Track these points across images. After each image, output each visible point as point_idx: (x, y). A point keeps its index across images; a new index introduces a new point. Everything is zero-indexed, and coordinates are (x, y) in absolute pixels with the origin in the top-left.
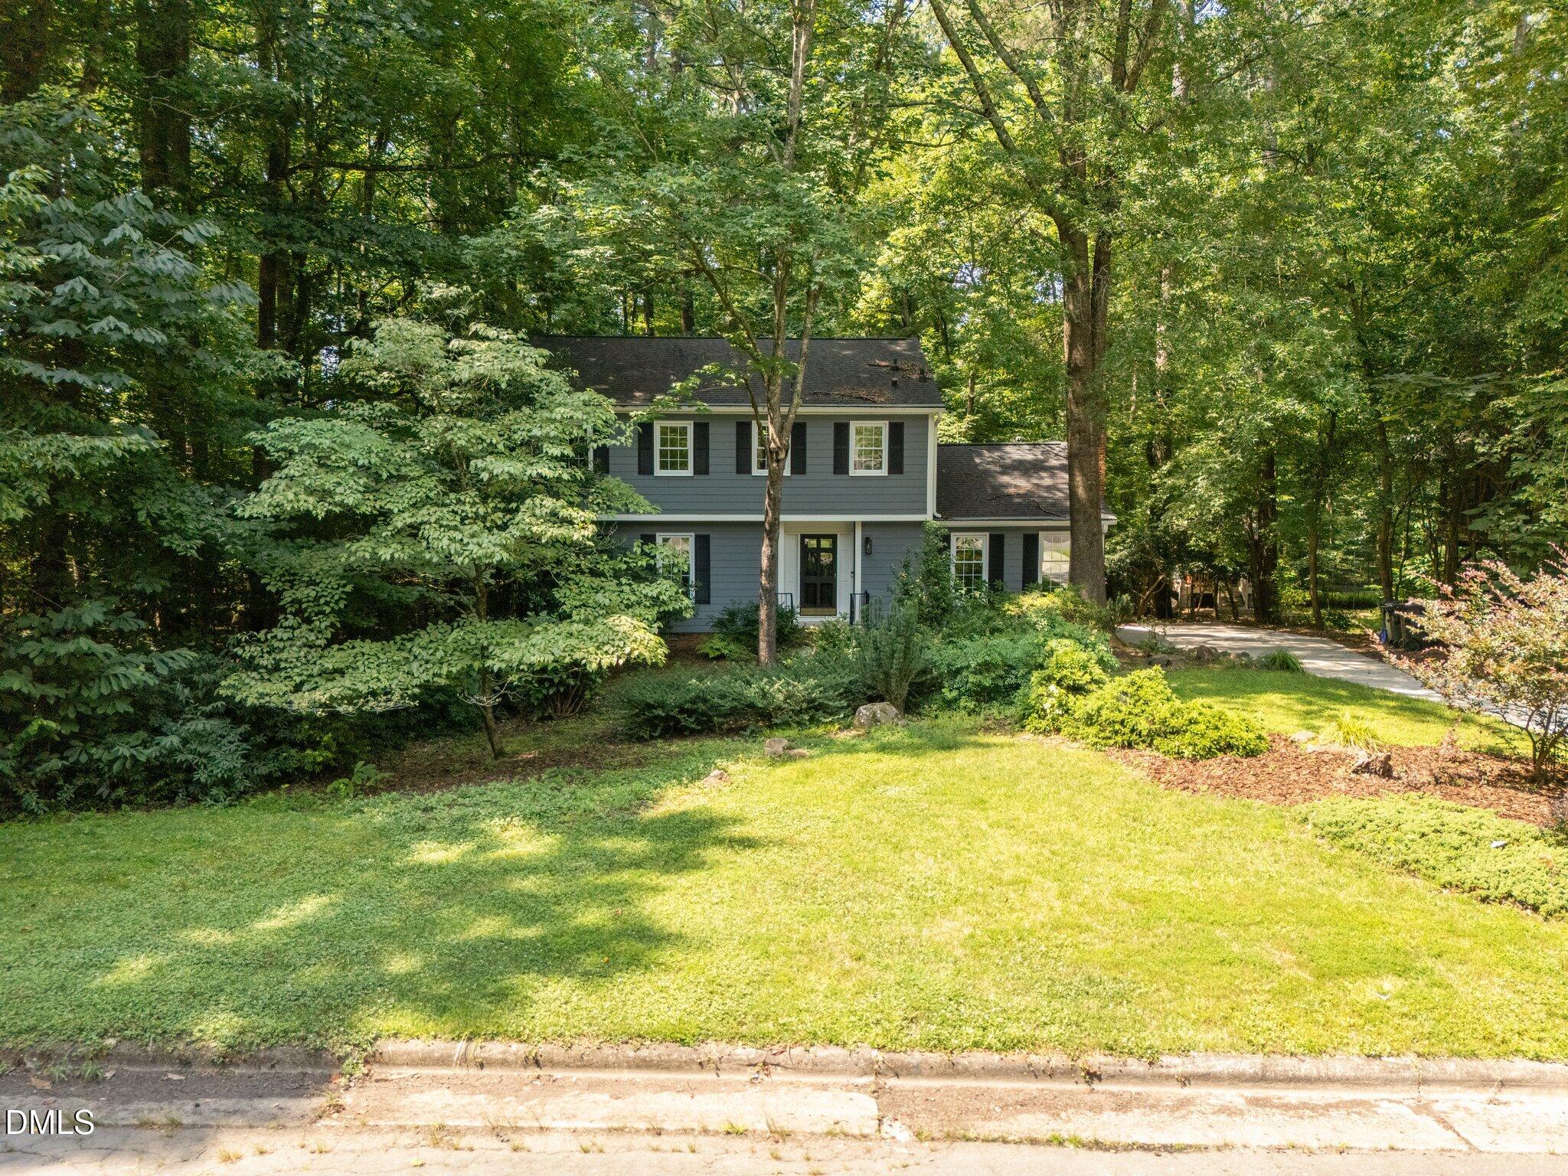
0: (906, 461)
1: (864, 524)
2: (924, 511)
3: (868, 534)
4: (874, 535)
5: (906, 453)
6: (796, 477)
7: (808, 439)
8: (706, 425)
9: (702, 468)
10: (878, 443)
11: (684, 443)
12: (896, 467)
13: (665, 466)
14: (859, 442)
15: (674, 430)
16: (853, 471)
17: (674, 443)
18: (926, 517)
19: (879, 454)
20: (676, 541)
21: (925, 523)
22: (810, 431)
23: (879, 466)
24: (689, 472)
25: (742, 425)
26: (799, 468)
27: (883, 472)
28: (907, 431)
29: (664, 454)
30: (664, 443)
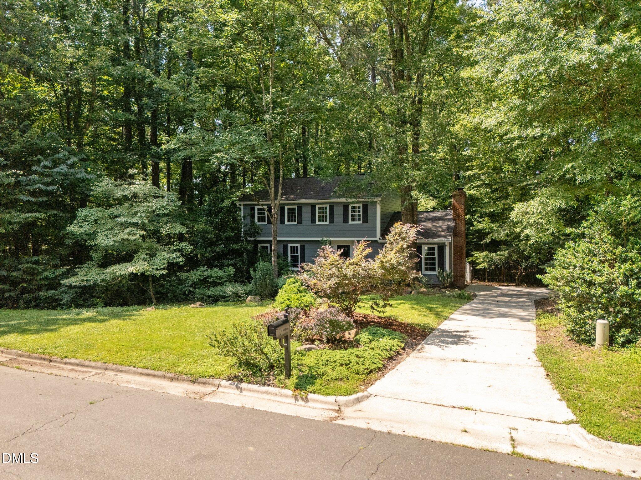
0: (369, 218)
1: (357, 241)
2: (375, 237)
5: (369, 215)
6: (330, 224)
7: (335, 211)
8: (301, 207)
9: (300, 222)
10: (359, 212)
11: (295, 213)
12: (365, 220)
13: (289, 221)
14: (352, 211)
15: (292, 209)
16: (350, 222)
17: (292, 213)
18: (377, 239)
19: (359, 216)
20: (294, 247)
21: (376, 241)
22: (336, 208)
23: (359, 220)
24: (296, 223)
25: (313, 207)
26: (332, 221)
27: (361, 222)
28: (370, 207)
29: (288, 217)
30: (288, 213)
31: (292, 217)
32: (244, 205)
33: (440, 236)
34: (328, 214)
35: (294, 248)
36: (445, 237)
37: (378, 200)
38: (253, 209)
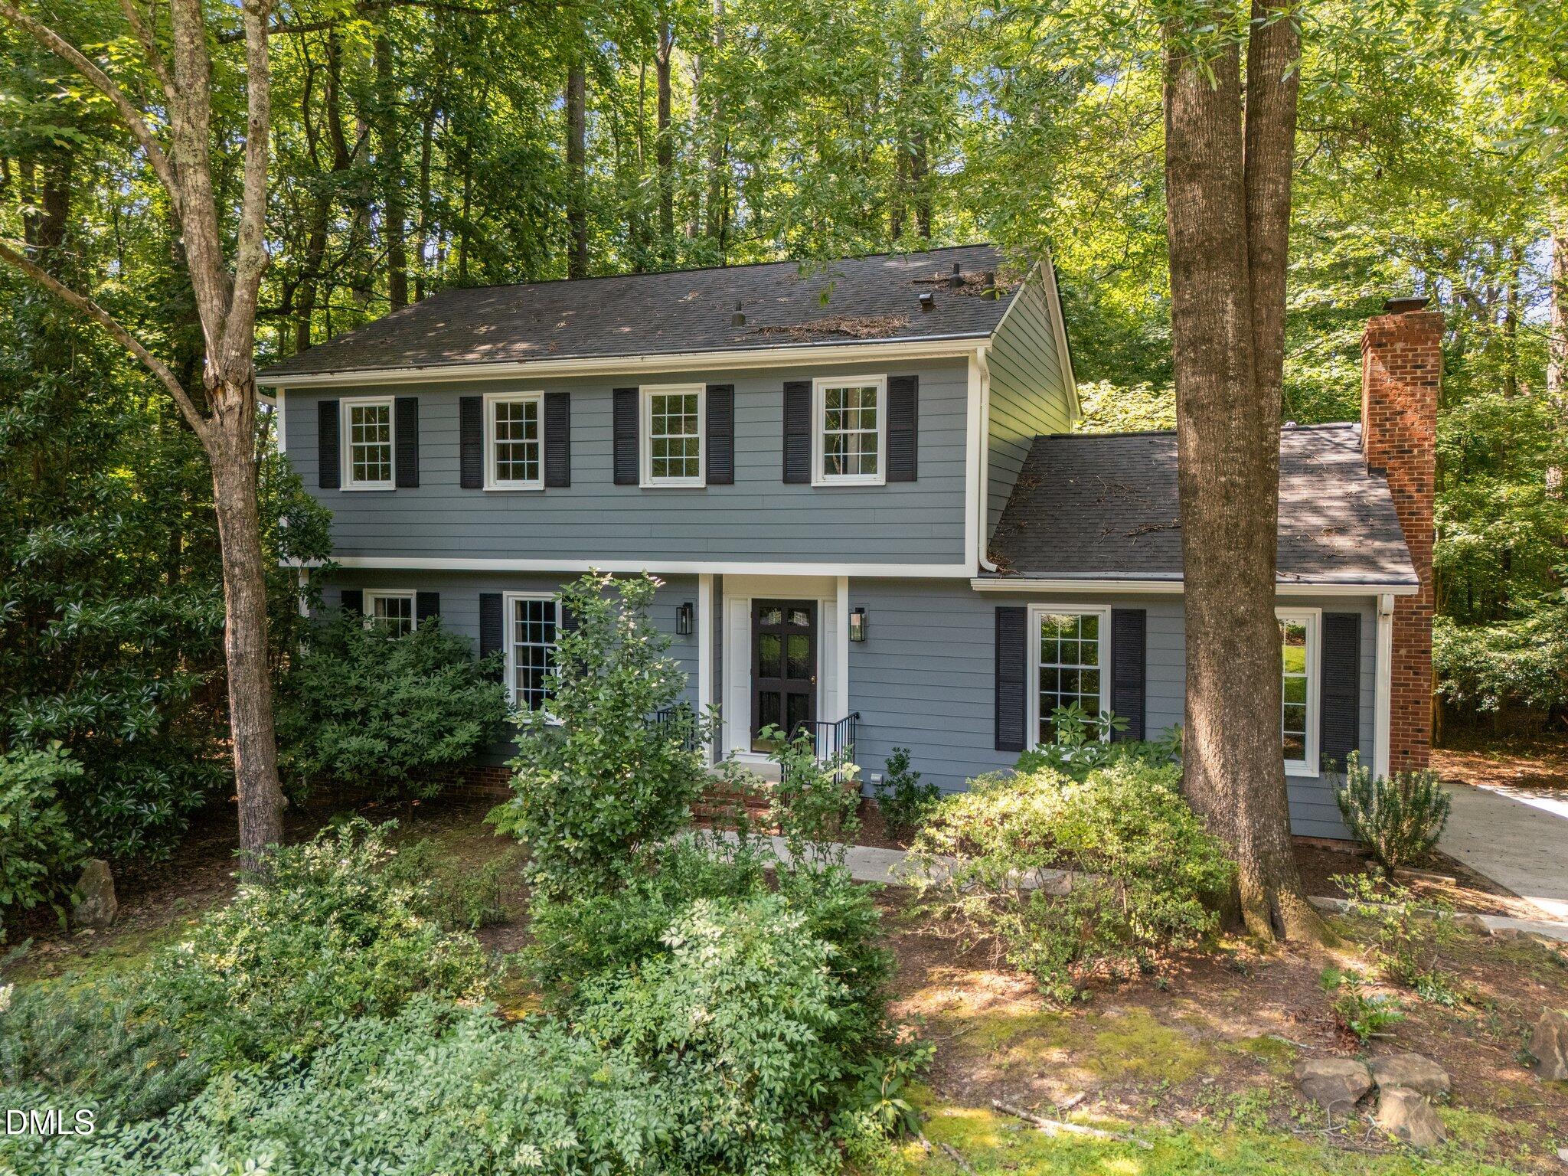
0: (922, 455)
1: (855, 583)
2: (959, 558)
3: (861, 602)
4: (870, 601)
5: (922, 439)
6: (714, 489)
7: (738, 415)
8: (565, 396)
9: (558, 477)
10: (869, 420)
11: (532, 432)
12: (903, 467)
13: (503, 473)
14: (833, 419)
15: (517, 410)
16: (819, 477)
17: (517, 432)
18: (967, 570)
19: (869, 442)
20: (536, 606)
21: (965, 582)
22: (741, 400)
23: (869, 466)
24: (538, 484)
25: (624, 396)
26: (722, 472)
27: (878, 478)
28: (925, 393)
29: (502, 452)
30: (501, 432)
31: (518, 450)
32: (291, 393)
33: (1333, 559)
34: (701, 434)
35: (535, 615)
36: (1368, 562)
37: (979, 348)
38: (328, 414)
